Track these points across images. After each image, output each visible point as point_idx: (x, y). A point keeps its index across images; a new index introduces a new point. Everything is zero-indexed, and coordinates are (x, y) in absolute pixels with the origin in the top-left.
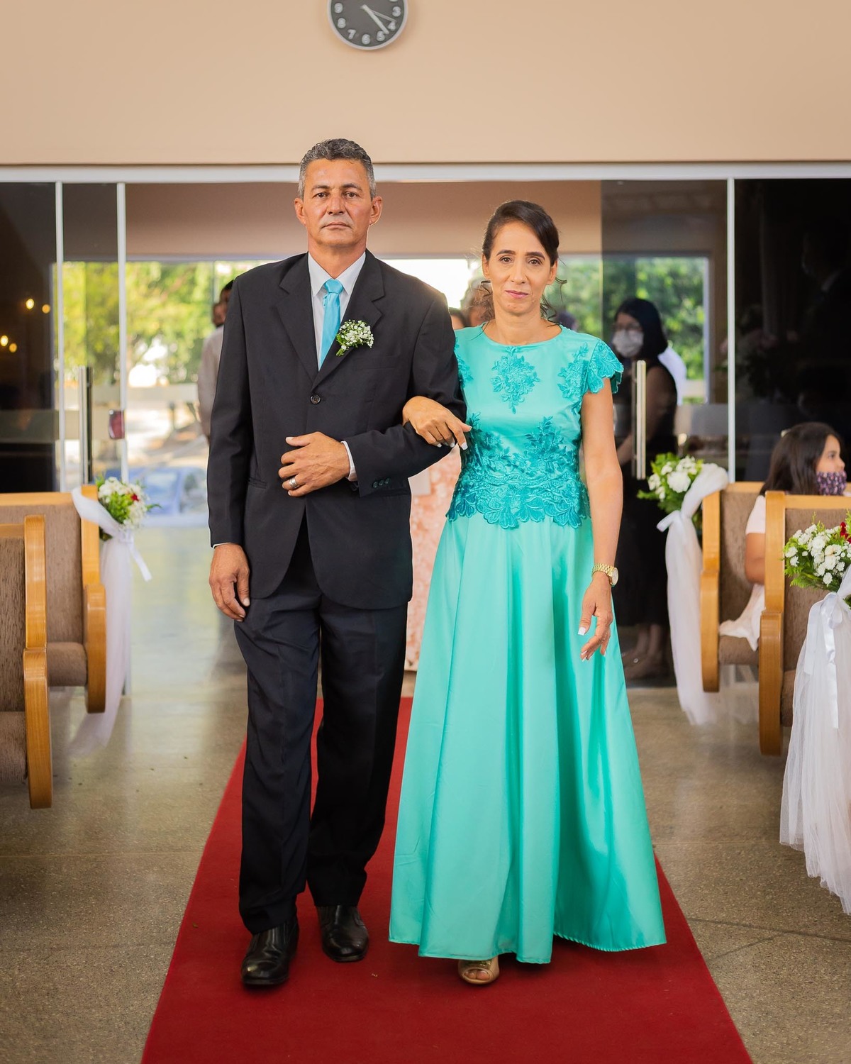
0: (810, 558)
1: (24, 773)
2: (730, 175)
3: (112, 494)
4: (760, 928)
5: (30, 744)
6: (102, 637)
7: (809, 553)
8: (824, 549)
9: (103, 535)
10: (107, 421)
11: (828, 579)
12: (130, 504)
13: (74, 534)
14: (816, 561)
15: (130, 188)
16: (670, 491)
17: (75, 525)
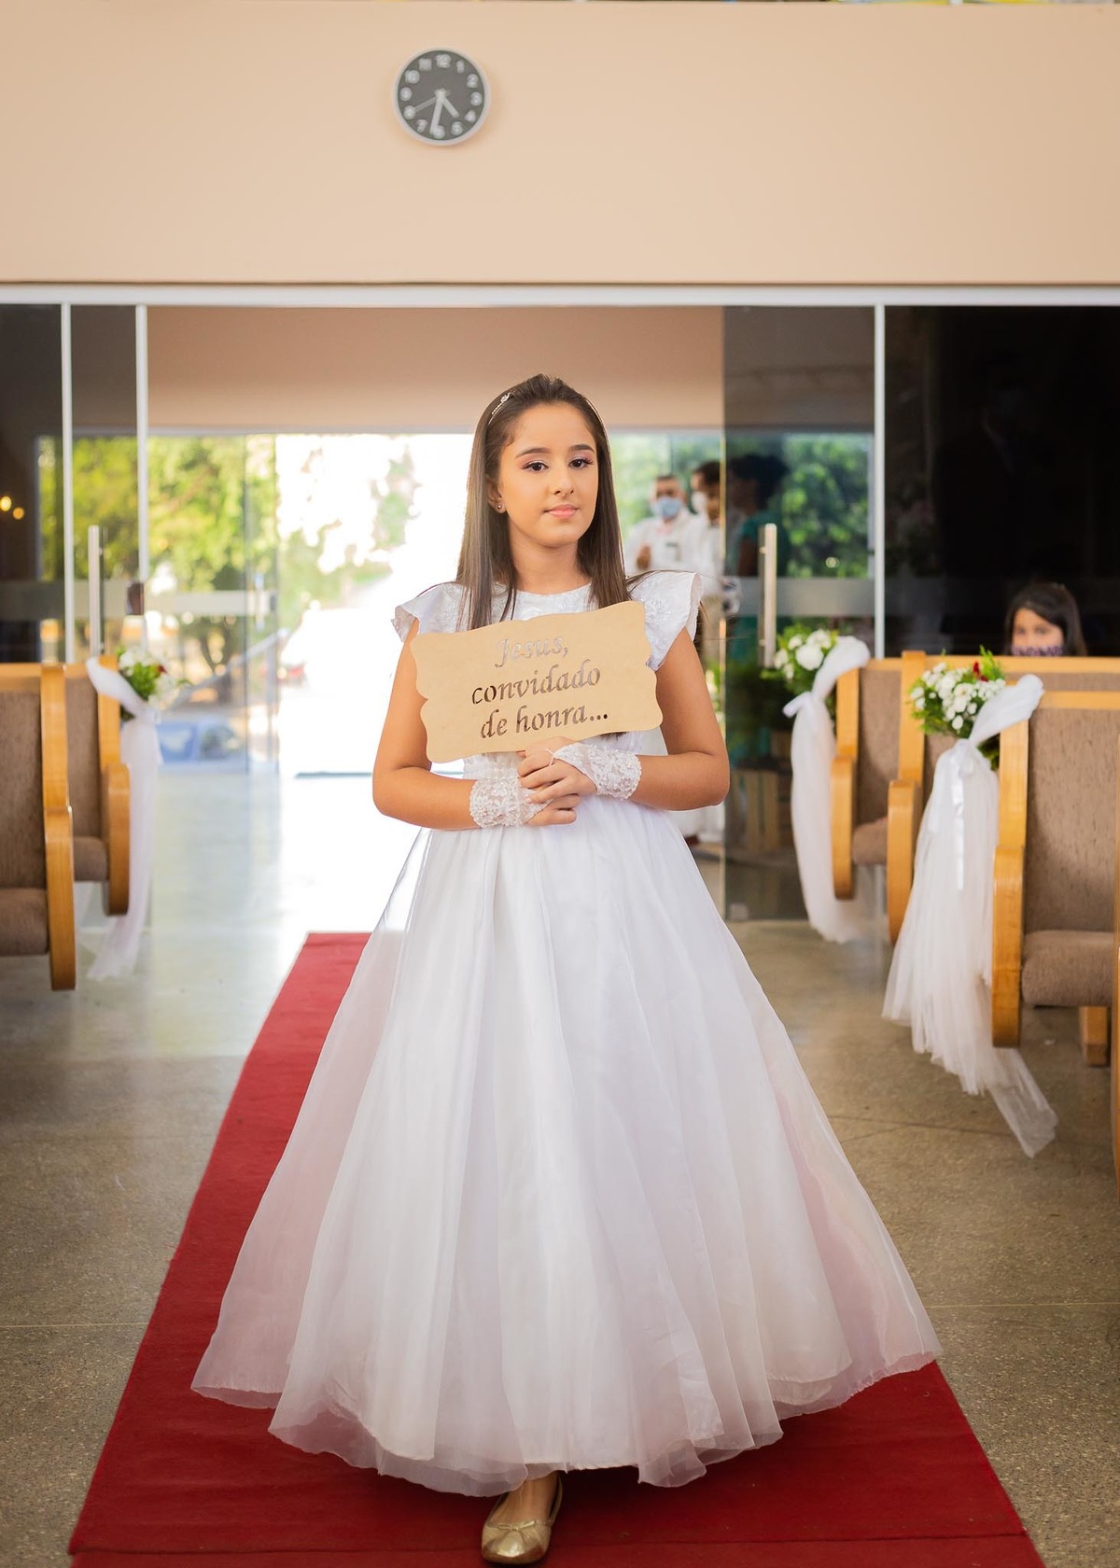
0: (939, 701)
1: (44, 945)
2: (880, 301)
3: (135, 666)
4: (882, 1121)
5: (52, 912)
6: (125, 824)
7: (937, 695)
8: (953, 689)
9: (125, 715)
10: (123, 597)
11: (958, 724)
12: (157, 676)
13: (90, 712)
14: (945, 703)
15: (153, 311)
16: (799, 668)
17: (89, 702)
